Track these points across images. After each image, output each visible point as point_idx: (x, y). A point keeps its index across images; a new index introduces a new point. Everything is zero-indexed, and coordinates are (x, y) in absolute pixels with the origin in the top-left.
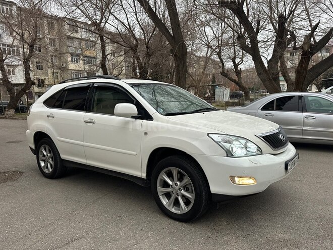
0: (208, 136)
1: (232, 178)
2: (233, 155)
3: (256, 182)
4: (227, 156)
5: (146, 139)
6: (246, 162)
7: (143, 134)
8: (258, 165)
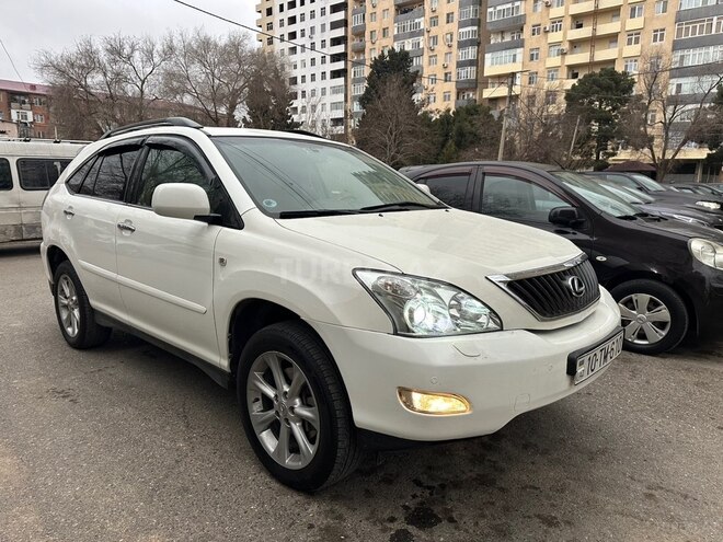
0: (355, 275)
1: (405, 392)
2: (409, 330)
3: (472, 407)
4: (396, 333)
5: (223, 275)
6: (443, 352)
7: (217, 261)
8: (479, 361)
